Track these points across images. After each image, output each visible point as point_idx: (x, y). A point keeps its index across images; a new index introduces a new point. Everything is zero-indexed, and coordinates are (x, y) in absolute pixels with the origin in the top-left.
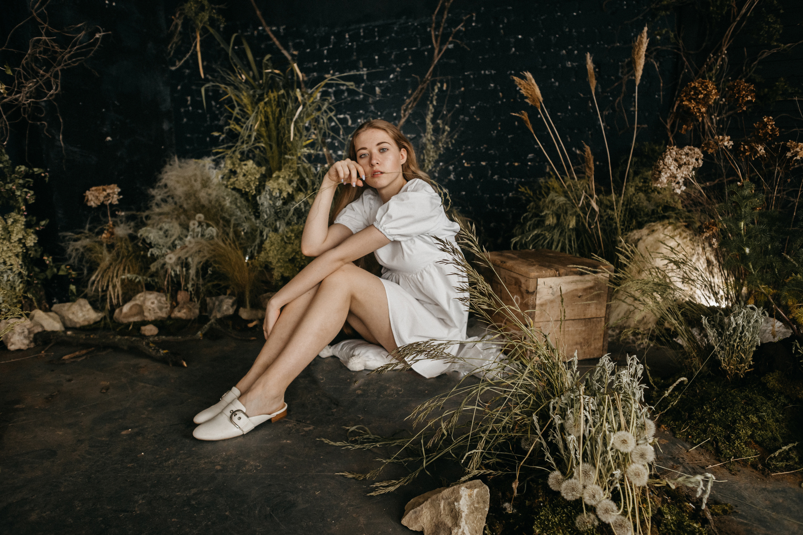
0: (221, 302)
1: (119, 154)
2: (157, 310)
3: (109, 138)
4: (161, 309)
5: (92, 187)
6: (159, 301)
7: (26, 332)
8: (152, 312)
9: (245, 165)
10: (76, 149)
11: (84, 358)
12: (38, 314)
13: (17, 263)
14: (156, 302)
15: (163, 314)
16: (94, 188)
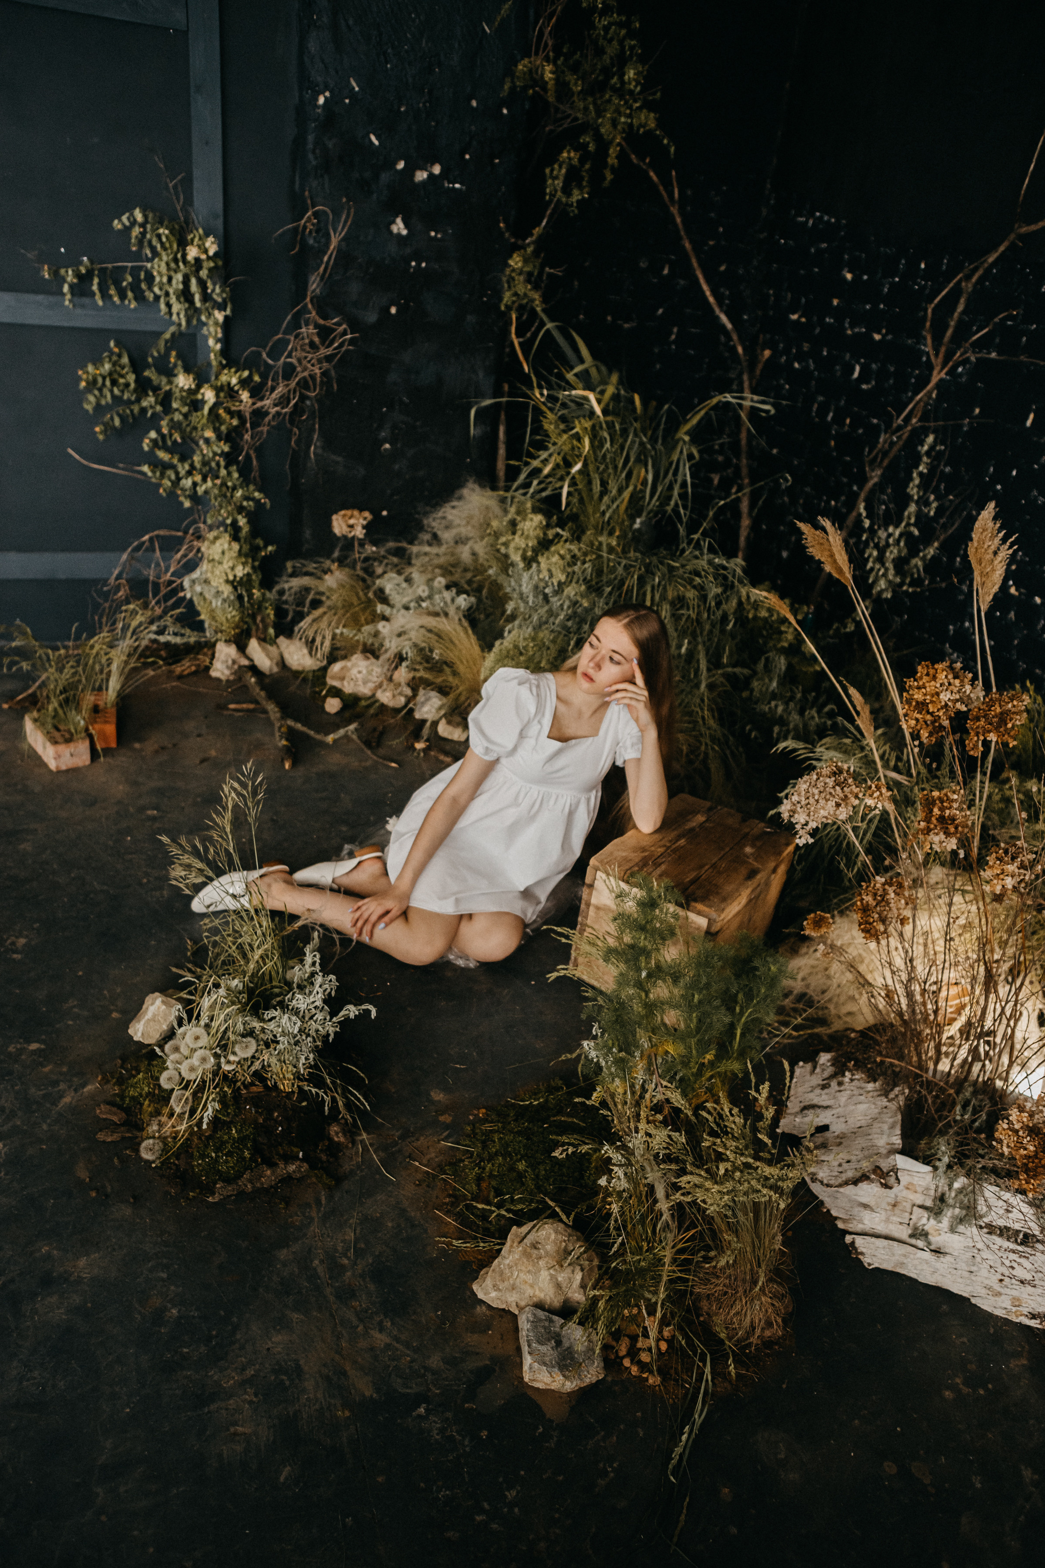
0: (428, 700)
1: (397, 467)
2: (360, 683)
3: (387, 446)
4: (365, 682)
5: (341, 510)
6: (370, 672)
7: (230, 662)
8: (352, 683)
9: (532, 520)
10: (339, 459)
11: (241, 714)
12: (254, 646)
13: (227, 590)
14: (364, 672)
15: (365, 690)
16: (343, 512)
